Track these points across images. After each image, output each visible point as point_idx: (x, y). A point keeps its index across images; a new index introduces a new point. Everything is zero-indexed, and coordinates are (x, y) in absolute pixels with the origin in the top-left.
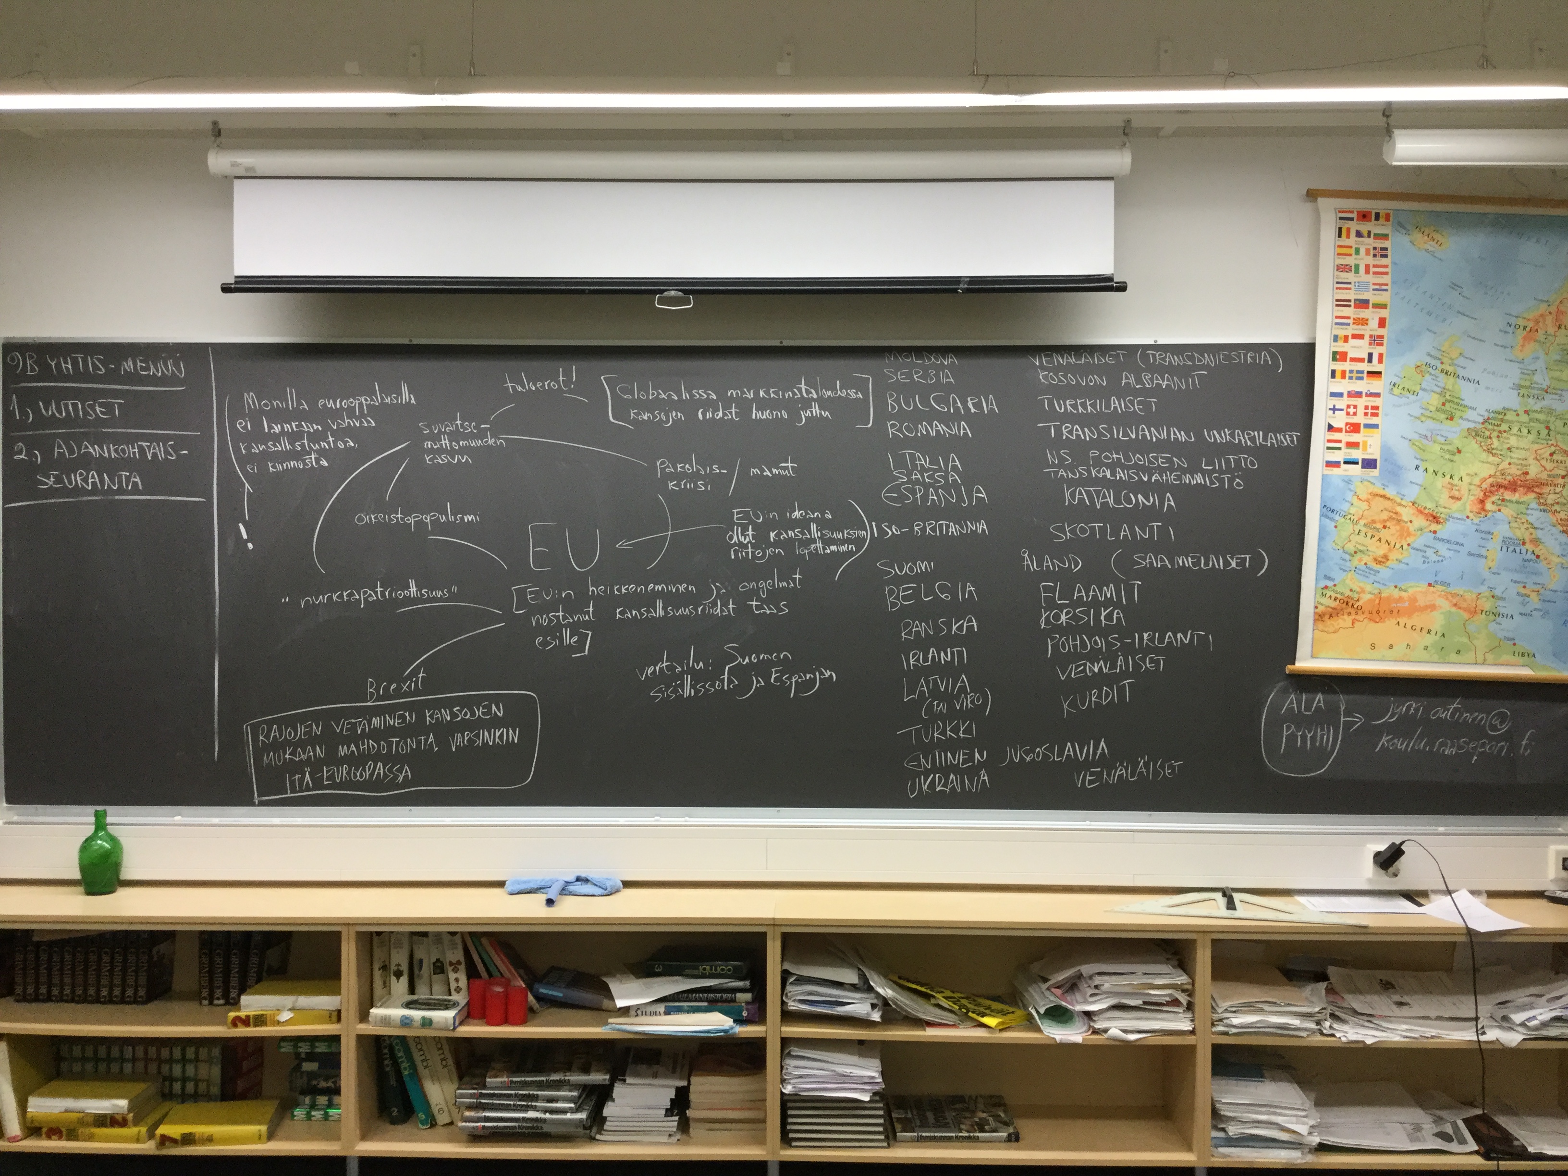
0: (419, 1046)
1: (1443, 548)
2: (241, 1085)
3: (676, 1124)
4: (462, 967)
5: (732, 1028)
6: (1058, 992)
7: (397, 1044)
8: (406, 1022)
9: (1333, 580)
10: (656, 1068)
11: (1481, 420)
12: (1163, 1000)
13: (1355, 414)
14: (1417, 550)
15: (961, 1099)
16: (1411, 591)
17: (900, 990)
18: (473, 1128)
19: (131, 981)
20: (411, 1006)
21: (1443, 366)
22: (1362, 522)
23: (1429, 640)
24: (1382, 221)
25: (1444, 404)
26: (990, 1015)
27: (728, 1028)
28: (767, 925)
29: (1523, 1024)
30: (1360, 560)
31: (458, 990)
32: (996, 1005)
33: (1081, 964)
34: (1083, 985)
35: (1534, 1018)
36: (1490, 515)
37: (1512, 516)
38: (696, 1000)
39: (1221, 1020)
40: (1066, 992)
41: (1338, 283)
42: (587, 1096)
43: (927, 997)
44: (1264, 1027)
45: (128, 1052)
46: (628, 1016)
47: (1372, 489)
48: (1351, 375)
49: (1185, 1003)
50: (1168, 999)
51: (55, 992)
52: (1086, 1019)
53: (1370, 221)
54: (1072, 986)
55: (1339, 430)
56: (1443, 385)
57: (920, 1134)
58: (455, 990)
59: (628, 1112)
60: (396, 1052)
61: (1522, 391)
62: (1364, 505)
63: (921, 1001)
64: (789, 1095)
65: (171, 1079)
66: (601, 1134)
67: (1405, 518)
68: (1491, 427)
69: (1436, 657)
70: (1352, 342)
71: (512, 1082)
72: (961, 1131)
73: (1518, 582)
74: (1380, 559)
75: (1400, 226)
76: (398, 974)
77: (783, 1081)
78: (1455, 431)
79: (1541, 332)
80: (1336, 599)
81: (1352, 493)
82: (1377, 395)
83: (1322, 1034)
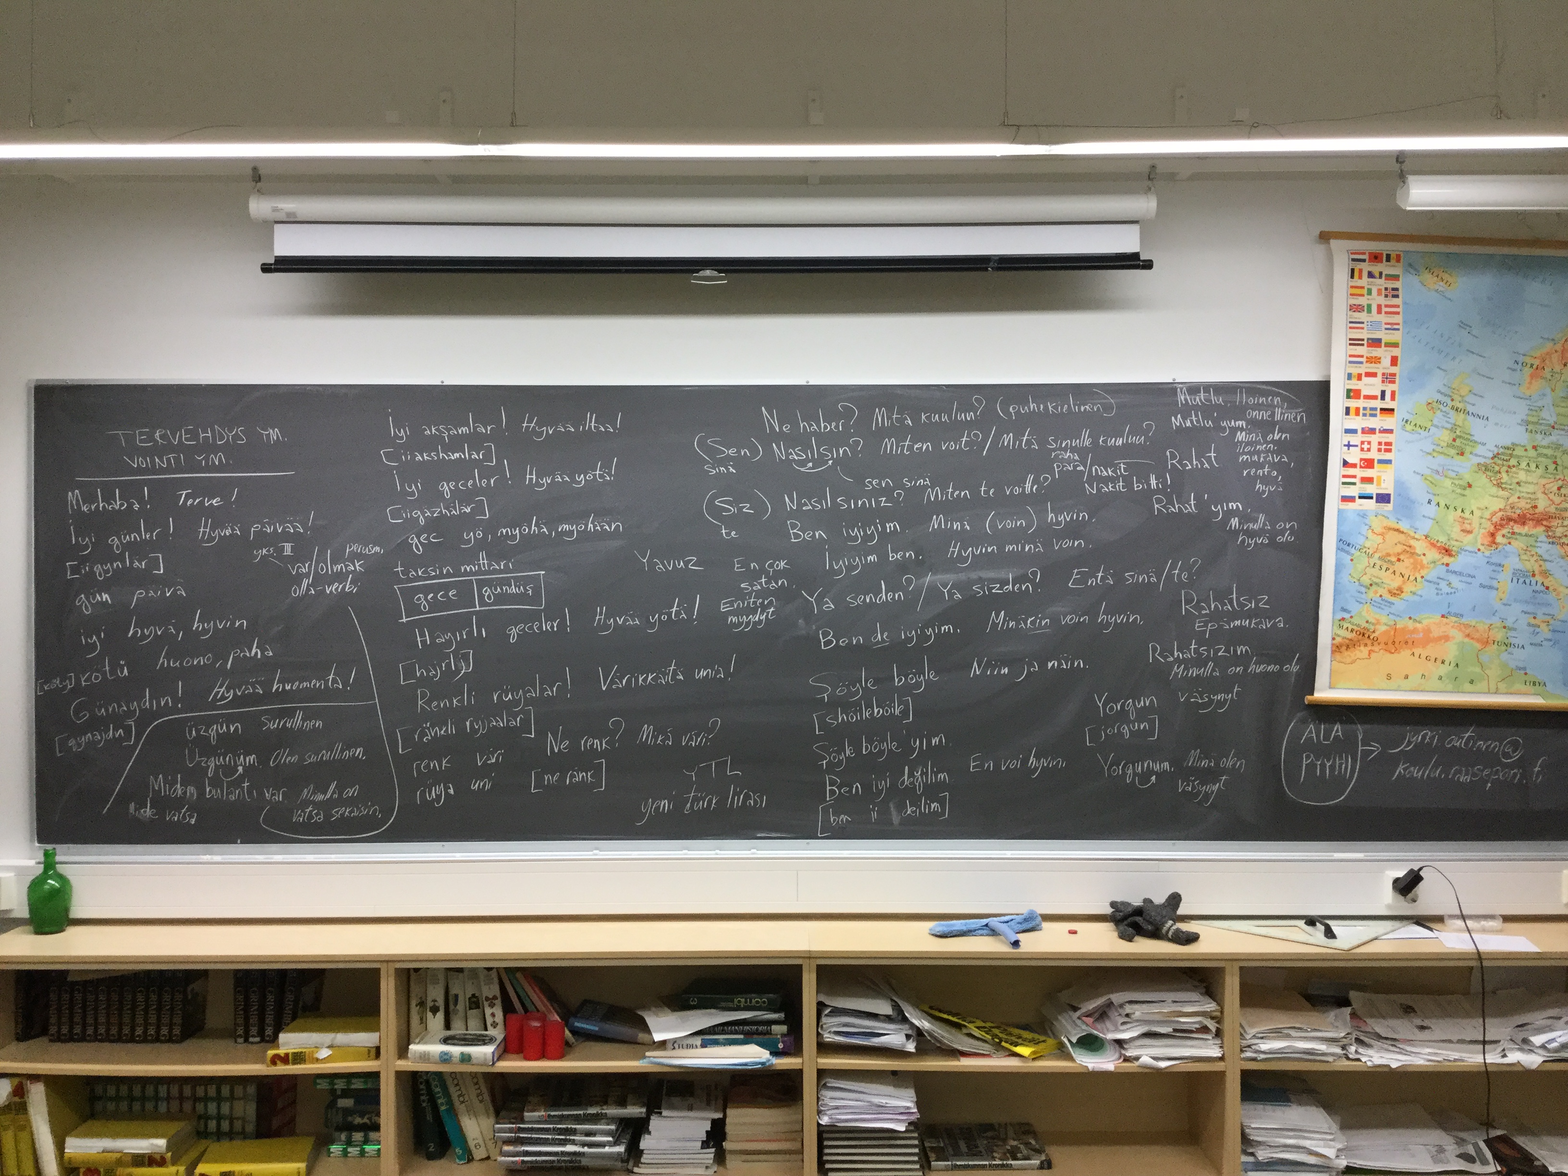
0: (456, 1082)
1: (1455, 580)
2: (276, 1123)
3: (712, 1156)
4: (498, 1002)
5: (769, 1060)
6: (1090, 1020)
7: (434, 1079)
8: (445, 1058)
9: (1349, 612)
10: (691, 1100)
11: (1491, 455)
12: (1194, 1027)
13: (1369, 450)
14: (1430, 582)
15: (990, 1127)
16: (1425, 622)
17: (933, 1021)
18: (513, 1162)
19: (165, 1020)
20: (450, 1042)
21: (1453, 403)
22: (1377, 556)
23: (1443, 670)
24: (1393, 262)
25: (1454, 440)
26: (1021, 1044)
27: (765, 1061)
28: (804, 958)
29: (1543, 1047)
30: (1376, 592)
31: (495, 1025)
32: (1026, 1034)
33: (1112, 993)
34: (1113, 1014)
35: (1553, 1040)
36: (1500, 547)
37: (1522, 549)
38: (731, 1033)
39: (1249, 1046)
40: (1095, 1021)
41: (1351, 322)
42: (623, 1131)
43: (958, 1026)
44: (1291, 1053)
45: (163, 1091)
46: (665, 1049)
47: (1386, 523)
48: (1365, 412)
49: (1214, 1030)
50: (1197, 1026)
51: (90, 1031)
52: (1117, 1046)
53: (1382, 262)
54: (1102, 1014)
55: (1354, 466)
56: (1453, 422)
57: (954, 1163)
58: (491, 1025)
59: (665, 1145)
60: (433, 1087)
61: (1530, 427)
62: (1379, 539)
63: (953, 1031)
64: (826, 1126)
65: (206, 1117)
66: (638, 1167)
67: (1418, 551)
68: (1500, 462)
69: (1450, 687)
70: (1366, 380)
71: (549, 1116)
72: (994, 1158)
73: (1529, 613)
74: (1395, 591)
75: (1411, 267)
76: (435, 1010)
77: (819, 1112)
78: (1466, 467)
79: (1547, 370)
80: (1352, 631)
81: (1367, 527)
82: (1390, 431)
83: (1348, 1058)
